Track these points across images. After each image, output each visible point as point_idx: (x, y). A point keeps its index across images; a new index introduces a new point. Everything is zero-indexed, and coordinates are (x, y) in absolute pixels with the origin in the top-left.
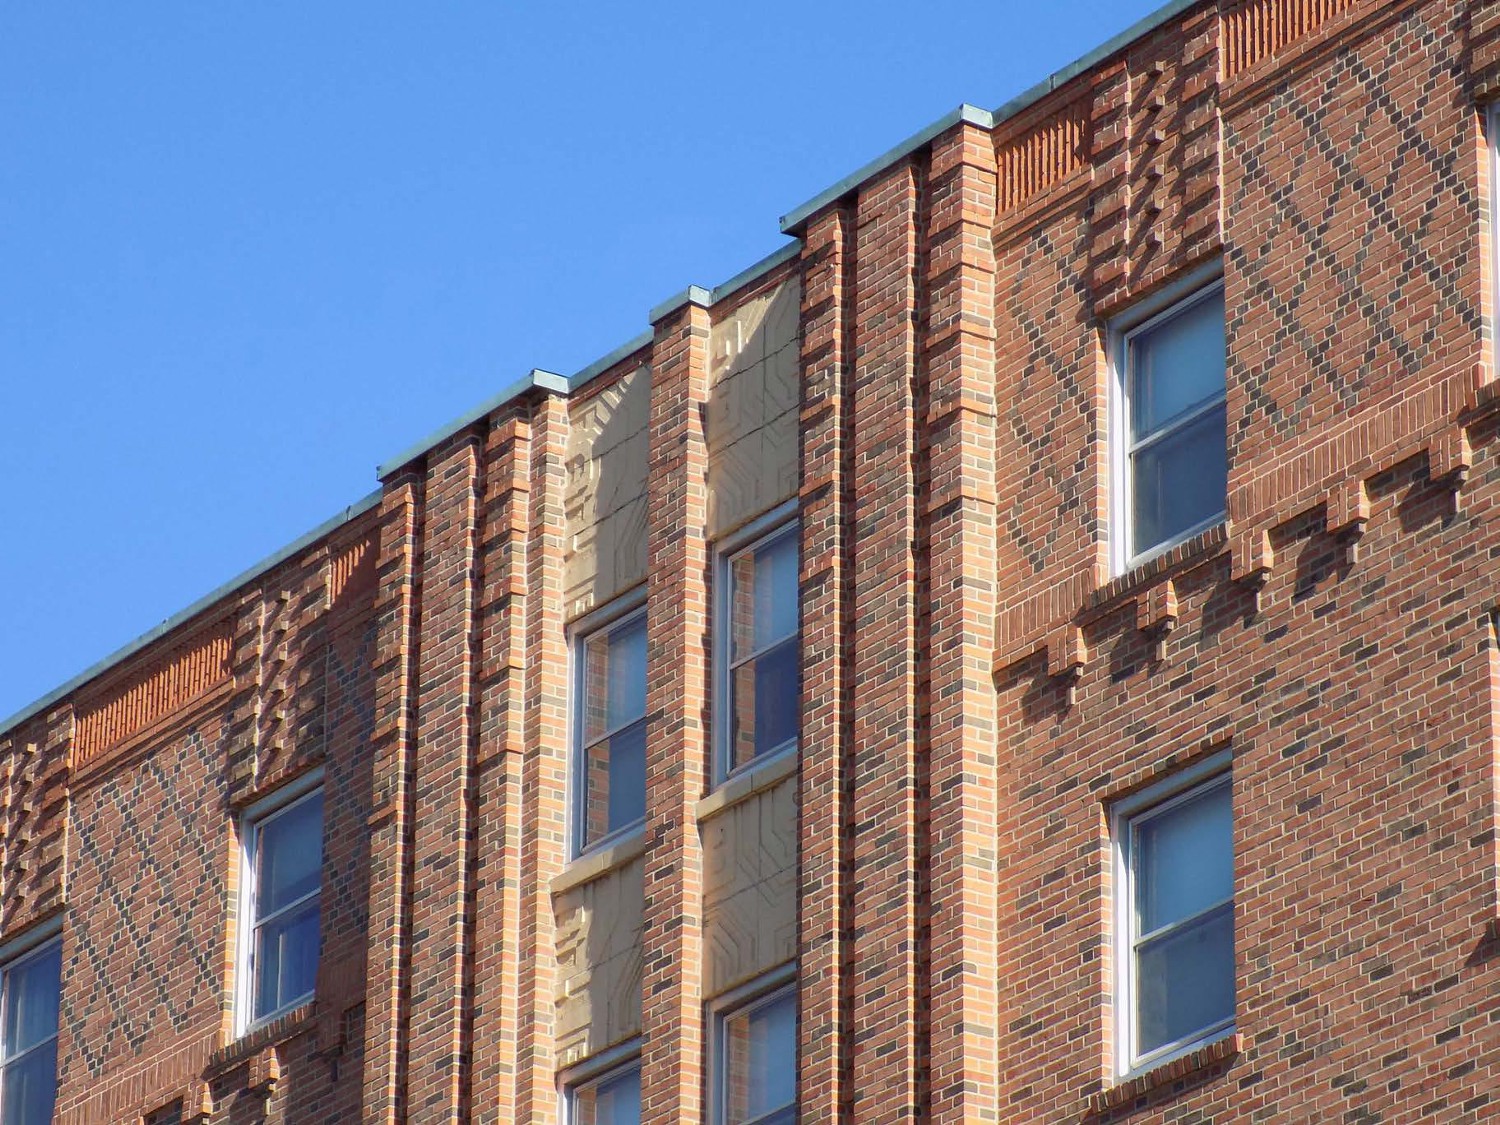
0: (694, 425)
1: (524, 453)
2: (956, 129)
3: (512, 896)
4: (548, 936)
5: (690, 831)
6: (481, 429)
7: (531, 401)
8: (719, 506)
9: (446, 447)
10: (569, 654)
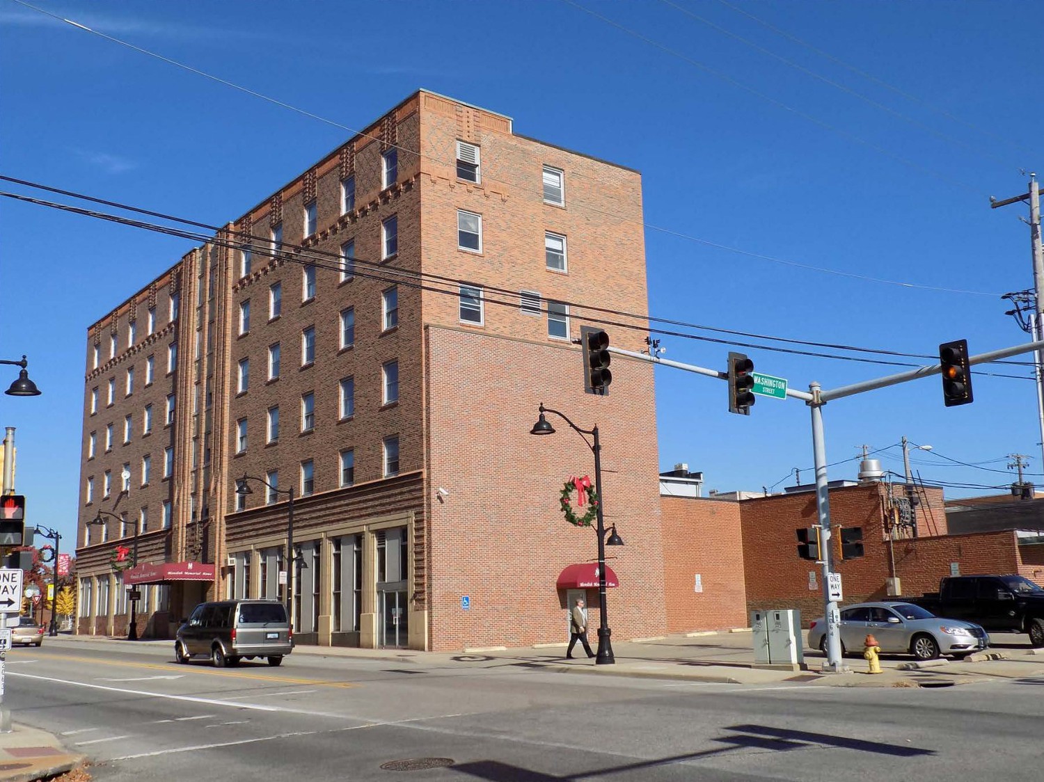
0: (209, 255)
1: (194, 256)
2: (229, 224)
3: (192, 309)
4: (196, 314)
5: (207, 303)
6: (190, 253)
7: (195, 250)
8: (211, 264)
9: (187, 255)
10: (199, 280)
